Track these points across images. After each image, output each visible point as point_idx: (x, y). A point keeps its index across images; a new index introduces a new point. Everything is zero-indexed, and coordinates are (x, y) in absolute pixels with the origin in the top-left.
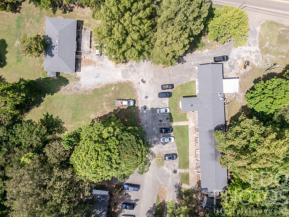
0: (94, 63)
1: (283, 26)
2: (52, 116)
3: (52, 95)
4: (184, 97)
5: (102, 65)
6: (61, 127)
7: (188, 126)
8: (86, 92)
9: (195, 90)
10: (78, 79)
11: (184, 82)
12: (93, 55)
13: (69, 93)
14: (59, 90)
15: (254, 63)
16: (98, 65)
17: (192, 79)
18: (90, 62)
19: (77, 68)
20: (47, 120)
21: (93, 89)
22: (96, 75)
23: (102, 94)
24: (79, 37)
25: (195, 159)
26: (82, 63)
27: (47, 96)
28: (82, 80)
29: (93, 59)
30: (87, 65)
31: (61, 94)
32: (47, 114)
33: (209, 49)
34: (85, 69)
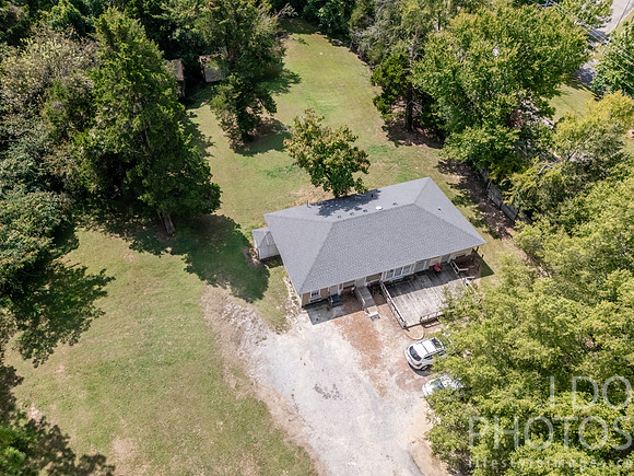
0: (375, 360)
5: (382, 391)
10: (280, 326)
16: (373, 378)
18: (367, 342)
22: (326, 385)
26: (350, 317)
30: (351, 338)
31: (202, 293)
32: (109, 279)
34: (332, 334)
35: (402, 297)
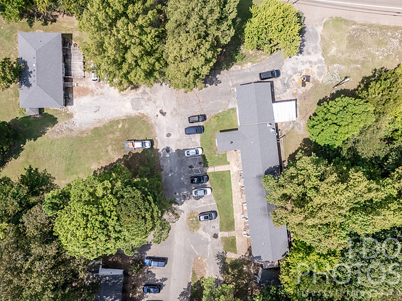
0: (92, 91)
1: (355, 23)
2: (36, 169)
3: (35, 140)
4: (221, 131)
5: (102, 94)
6: (51, 184)
7: (229, 171)
8: (82, 133)
9: (236, 121)
10: (70, 116)
11: (220, 111)
12: (90, 80)
13: (59, 136)
14: (44, 133)
15: (317, 77)
16: (97, 95)
17: (231, 106)
18: (85, 91)
19: (67, 100)
20: (30, 176)
21: (92, 128)
22: (95, 109)
23: (105, 135)
24: (66, 57)
25: (243, 216)
26: (74, 92)
27: (28, 143)
28: (75, 117)
29: (90, 87)
30: (82, 95)
31: (48, 138)
32: (30, 167)
33: (253, 62)
34: (78, 101)
35: (72, 72)
